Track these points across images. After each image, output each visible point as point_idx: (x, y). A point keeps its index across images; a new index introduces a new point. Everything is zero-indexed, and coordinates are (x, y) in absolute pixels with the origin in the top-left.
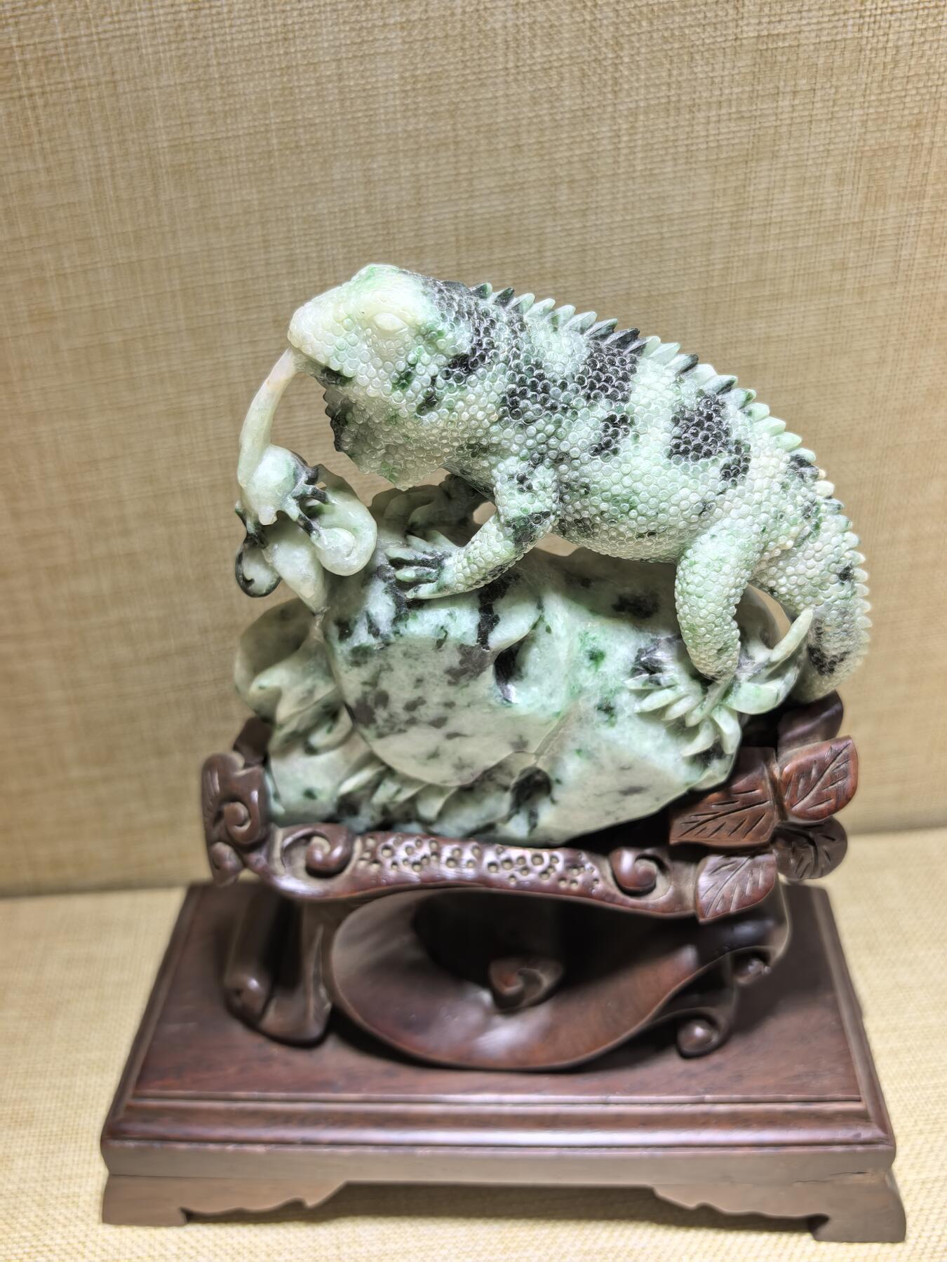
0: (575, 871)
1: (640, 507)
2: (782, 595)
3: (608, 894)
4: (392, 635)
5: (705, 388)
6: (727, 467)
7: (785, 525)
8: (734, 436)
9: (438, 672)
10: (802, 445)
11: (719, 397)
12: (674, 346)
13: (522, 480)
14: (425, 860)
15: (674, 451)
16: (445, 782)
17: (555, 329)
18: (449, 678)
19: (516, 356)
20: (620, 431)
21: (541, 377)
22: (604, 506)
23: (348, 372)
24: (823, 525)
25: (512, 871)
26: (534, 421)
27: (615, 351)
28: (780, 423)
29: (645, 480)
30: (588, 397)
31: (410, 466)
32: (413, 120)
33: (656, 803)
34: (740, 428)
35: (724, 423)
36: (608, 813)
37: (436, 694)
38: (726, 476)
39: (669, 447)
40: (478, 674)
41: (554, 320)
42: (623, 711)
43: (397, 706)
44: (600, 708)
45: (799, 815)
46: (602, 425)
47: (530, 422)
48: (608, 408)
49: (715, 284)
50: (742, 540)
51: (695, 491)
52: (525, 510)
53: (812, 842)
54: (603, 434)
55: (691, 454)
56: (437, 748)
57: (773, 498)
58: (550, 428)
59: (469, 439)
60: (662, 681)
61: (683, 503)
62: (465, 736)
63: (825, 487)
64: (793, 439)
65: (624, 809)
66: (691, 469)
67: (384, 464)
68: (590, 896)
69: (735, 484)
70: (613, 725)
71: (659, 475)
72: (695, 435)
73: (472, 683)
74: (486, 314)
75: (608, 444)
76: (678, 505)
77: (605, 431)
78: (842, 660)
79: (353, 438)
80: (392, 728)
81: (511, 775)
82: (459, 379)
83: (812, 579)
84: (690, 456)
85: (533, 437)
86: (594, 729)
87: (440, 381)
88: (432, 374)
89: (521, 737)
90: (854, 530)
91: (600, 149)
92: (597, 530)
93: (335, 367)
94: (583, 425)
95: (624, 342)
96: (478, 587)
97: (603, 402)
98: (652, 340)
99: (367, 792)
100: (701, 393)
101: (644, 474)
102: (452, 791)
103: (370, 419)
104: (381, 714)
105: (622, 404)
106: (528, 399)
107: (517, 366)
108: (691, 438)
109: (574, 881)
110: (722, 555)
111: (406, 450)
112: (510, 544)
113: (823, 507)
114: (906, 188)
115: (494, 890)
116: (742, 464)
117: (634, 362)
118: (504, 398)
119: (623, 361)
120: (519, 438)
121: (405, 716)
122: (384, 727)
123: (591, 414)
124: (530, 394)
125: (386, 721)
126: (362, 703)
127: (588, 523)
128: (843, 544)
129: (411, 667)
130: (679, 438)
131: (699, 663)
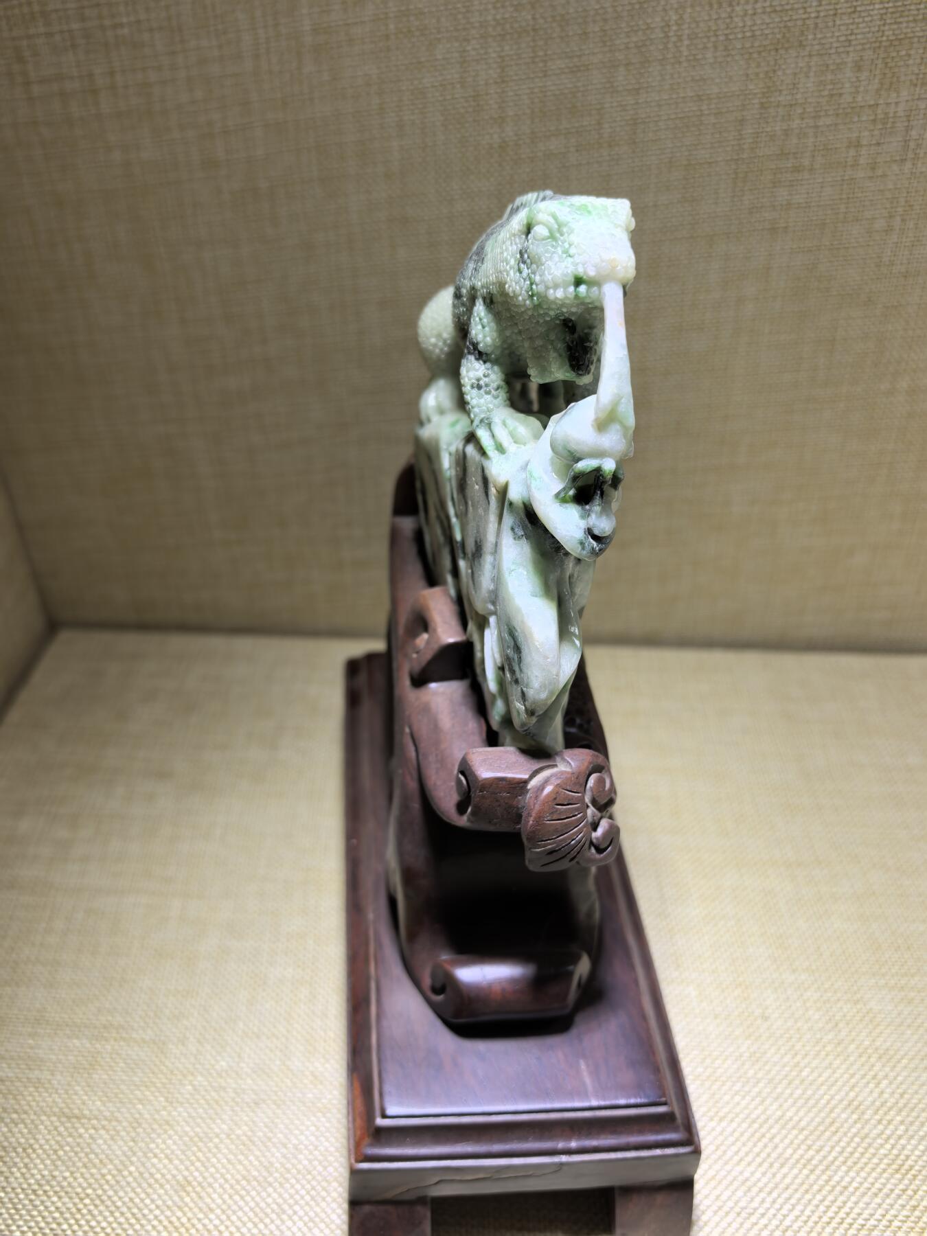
32: (501, 11)
49: (745, 156)
91: (653, 37)
114: (918, 74)
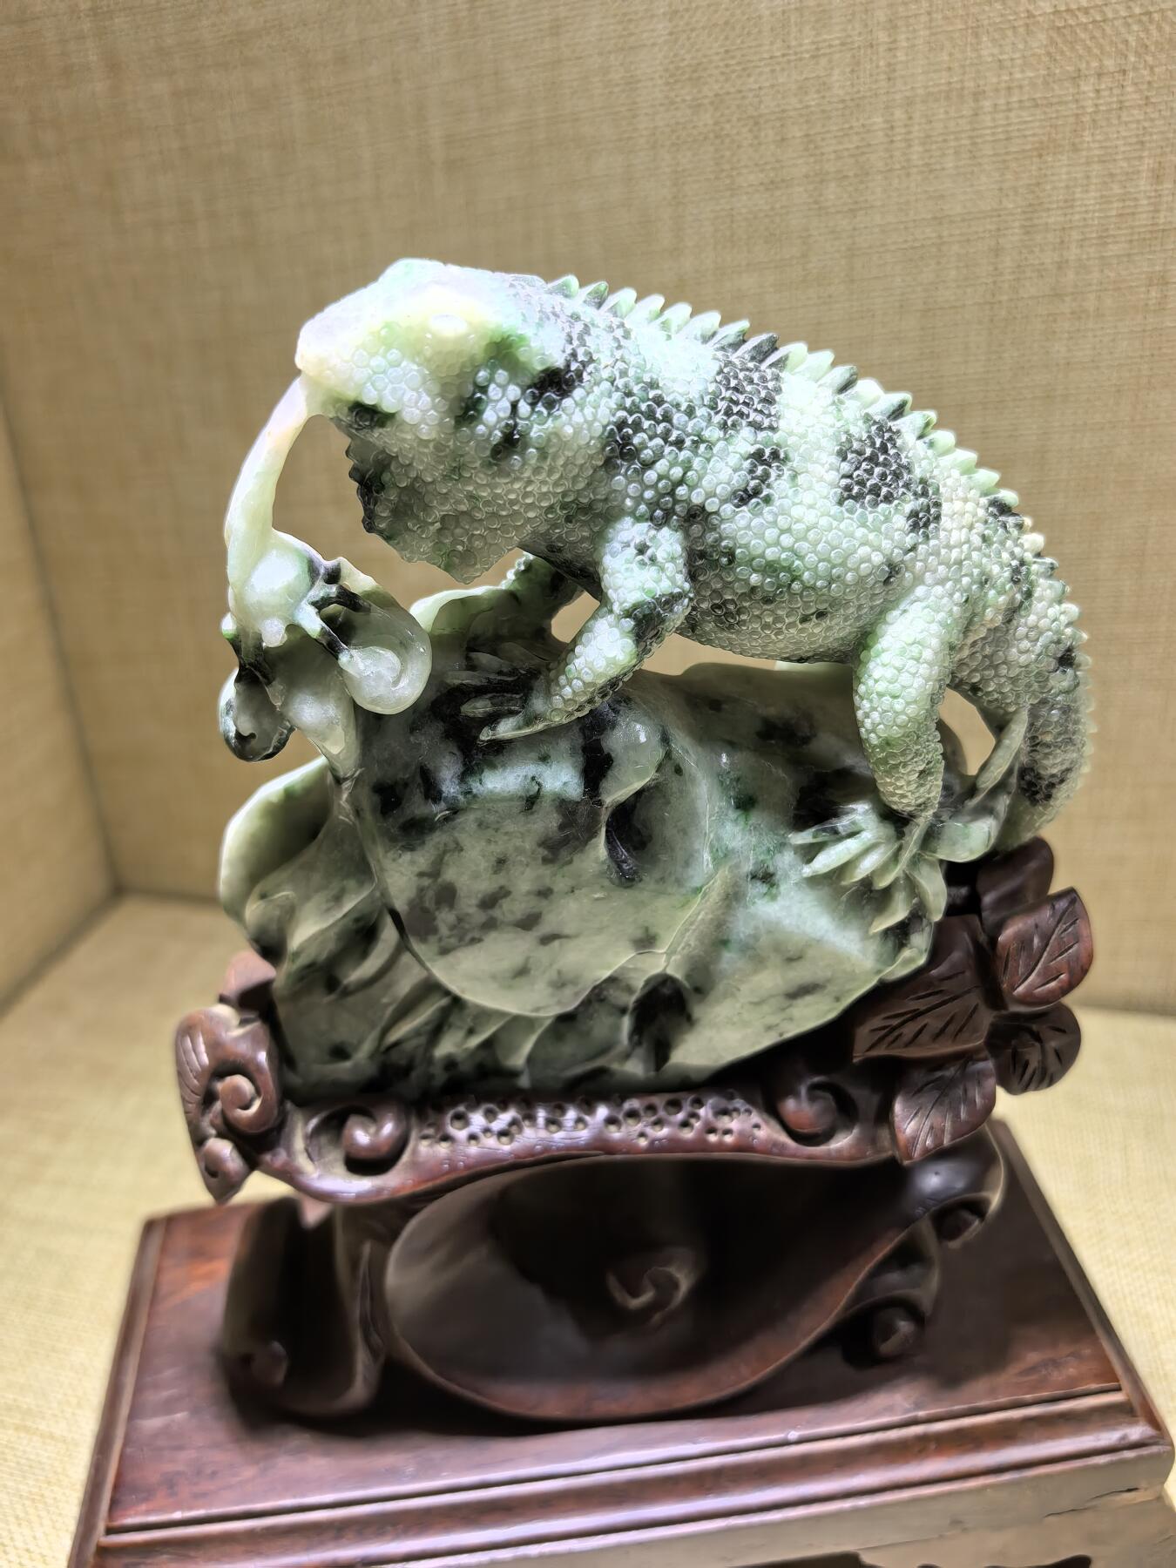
0: (726, 1119)
1: (806, 576)
2: (988, 693)
3: (775, 1144)
4: (461, 798)
5: (870, 411)
6: (914, 514)
7: (992, 593)
8: (918, 473)
9: (528, 845)
10: (1001, 484)
11: (890, 424)
12: (827, 356)
13: (642, 550)
14: (514, 1129)
15: (846, 494)
16: (537, 1009)
17: (669, 337)
18: (544, 852)
19: (624, 373)
20: (771, 470)
21: (659, 401)
22: (755, 579)
23: (388, 406)
24: (1037, 593)
25: (639, 1127)
26: (654, 462)
27: (751, 365)
28: (970, 456)
29: (811, 535)
30: (724, 426)
31: (478, 544)
33: (836, 1005)
34: (924, 463)
35: (903, 456)
36: (769, 1028)
37: (524, 880)
38: (915, 527)
39: (839, 490)
40: (586, 842)
41: (665, 326)
42: (787, 876)
43: (468, 905)
44: (754, 877)
45: (1022, 1000)
46: (747, 464)
47: (648, 465)
48: (751, 438)
50: (941, 616)
51: (878, 549)
52: (648, 592)
53: (1037, 1038)
54: (749, 477)
55: (868, 498)
56: (528, 959)
57: (975, 555)
58: (677, 472)
59: (564, 494)
60: (840, 829)
61: (863, 566)
62: (567, 937)
63: (1035, 540)
64: (988, 476)
65: (791, 1019)
66: (870, 517)
67: (438, 545)
68: (750, 1149)
69: (927, 537)
70: (774, 898)
71: (830, 529)
72: (870, 472)
73: (576, 858)
74: (575, 317)
75: (756, 492)
76: (857, 570)
77: (751, 471)
78: (1062, 781)
79: (392, 511)
80: (461, 939)
81: (629, 990)
82: (550, 405)
83: (1027, 666)
84: (866, 501)
85: (654, 486)
86: (746, 907)
87: (524, 408)
88: (512, 398)
89: (647, 929)
90: (1072, 598)
92: (744, 617)
93: (369, 399)
94: (721, 465)
95: (761, 354)
96: (580, 714)
97: (746, 432)
98: (795, 350)
99: (422, 1040)
100: (867, 418)
101: (808, 530)
102: (548, 1023)
103: (417, 478)
104: (445, 918)
105: (770, 434)
106: (644, 431)
107: (626, 386)
108: (866, 476)
109: (728, 1132)
110: (919, 637)
111: (473, 520)
112: (629, 643)
113: (1034, 567)
115: (618, 1157)
116: (933, 510)
117: (777, 378)
118: (612, 430)
119: (763, 379)
120: (633, 489)
121: (479, 917)
122: (449, 937)
123: (731, 448)
124: (646, 424)
125: (453, 928)
126: (417, 905)
127: (731, 607)
128: (1063, 618)
129: (489, 841)
130: (850, 476)
131: (894, 794)
